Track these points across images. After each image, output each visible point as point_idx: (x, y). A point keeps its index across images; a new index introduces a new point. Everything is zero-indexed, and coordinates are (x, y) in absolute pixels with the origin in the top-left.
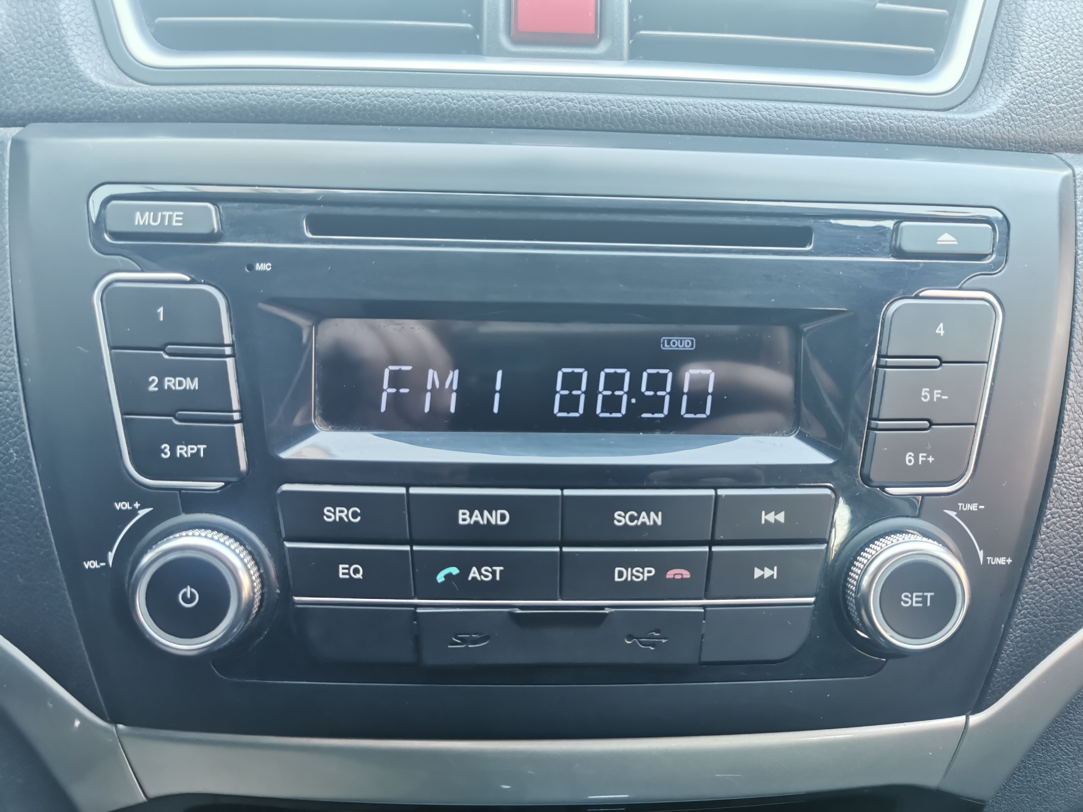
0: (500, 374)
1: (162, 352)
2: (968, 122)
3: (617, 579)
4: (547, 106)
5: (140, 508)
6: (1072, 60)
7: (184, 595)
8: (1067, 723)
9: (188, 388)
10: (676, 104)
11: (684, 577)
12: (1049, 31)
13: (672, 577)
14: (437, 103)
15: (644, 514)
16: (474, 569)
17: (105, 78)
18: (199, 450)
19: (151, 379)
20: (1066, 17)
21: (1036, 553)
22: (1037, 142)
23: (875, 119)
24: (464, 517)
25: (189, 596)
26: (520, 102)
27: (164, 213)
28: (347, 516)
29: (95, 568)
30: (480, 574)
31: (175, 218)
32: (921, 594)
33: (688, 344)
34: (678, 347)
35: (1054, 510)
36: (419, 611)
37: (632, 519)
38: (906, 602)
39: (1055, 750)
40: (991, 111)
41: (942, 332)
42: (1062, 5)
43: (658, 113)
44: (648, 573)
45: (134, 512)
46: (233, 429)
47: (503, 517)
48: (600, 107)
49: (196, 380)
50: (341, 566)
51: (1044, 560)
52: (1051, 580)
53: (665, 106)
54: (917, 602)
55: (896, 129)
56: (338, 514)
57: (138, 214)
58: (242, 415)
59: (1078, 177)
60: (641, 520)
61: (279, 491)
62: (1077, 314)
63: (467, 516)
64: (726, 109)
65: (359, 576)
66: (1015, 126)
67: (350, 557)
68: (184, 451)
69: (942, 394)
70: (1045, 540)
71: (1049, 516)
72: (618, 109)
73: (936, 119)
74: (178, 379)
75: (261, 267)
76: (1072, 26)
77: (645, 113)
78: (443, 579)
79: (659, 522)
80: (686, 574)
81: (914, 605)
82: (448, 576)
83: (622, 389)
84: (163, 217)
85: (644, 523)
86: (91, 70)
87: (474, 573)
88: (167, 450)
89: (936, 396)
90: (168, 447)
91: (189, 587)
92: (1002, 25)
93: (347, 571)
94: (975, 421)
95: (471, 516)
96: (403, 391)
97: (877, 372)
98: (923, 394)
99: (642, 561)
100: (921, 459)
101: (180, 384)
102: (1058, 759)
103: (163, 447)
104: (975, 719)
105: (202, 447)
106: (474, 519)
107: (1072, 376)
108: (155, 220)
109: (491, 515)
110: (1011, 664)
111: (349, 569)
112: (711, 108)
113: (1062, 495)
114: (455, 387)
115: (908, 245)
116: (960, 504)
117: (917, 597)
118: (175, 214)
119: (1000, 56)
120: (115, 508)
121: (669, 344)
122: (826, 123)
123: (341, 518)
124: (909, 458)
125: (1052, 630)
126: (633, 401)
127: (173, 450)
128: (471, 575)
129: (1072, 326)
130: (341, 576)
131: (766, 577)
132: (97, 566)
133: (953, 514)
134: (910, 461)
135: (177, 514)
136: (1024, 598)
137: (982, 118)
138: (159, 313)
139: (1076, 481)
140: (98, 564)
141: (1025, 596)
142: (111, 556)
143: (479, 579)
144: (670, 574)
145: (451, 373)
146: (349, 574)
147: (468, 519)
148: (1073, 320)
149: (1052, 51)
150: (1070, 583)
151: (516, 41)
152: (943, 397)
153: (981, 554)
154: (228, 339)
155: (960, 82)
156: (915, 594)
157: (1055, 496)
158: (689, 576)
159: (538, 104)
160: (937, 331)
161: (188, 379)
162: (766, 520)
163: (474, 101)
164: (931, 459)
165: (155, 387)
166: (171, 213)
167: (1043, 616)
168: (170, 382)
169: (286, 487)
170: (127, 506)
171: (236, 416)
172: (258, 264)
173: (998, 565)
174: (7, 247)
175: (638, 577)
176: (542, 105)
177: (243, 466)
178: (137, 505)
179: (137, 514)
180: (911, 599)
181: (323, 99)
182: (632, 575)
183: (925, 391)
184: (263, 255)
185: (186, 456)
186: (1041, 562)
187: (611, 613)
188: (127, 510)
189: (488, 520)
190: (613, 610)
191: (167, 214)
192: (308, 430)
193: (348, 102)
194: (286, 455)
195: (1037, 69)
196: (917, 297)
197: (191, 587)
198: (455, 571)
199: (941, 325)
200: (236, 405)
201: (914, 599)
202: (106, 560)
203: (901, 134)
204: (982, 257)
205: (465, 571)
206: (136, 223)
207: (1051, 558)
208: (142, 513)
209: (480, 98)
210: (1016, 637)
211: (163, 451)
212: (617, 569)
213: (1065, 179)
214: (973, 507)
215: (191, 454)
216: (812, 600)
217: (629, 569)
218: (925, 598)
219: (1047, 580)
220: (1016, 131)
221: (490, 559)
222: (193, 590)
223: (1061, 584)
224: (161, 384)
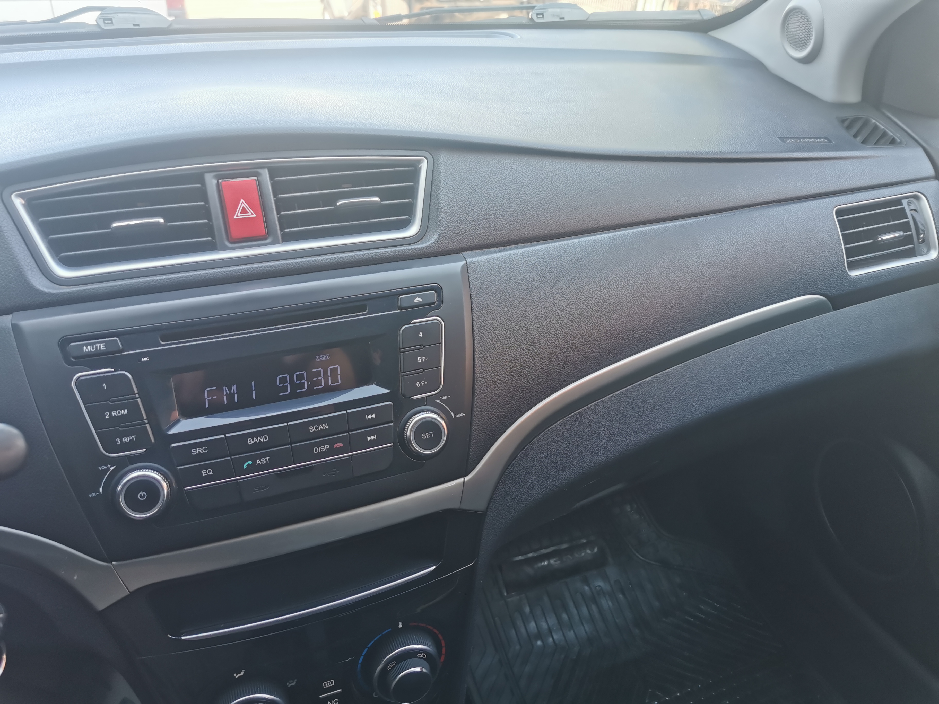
0: (253, 383)
1: (108, 402)
2: (424, 248)
3: (315, 452)
4: (252, 271)
5: (111, 467)
6: (462, 214)
7: (141, 495)
8: (511, 474)
9: (123, 414)
10: (305, 261)
11: (341, 446)
12: (451, 204)
13: (336, 447)
14: (204, 277)
15: (320, 425)
16: (258, 460)
17: (47, 288)
18: (133, 438)
19: (106, 413)
20: (457, 197)
21: (475, 410)
22: (454, 250)
23: (386, 254)
24: (250, 441)
25: (142, 495)
26: (240, 271)
27: (97, 345)
28: (202, 451)
29: (94, 496)
30: (261, 462)
31: (102, 347)
32: (429, 433)
33: (327, 357)
34: (323, 359)
35: (478, 392)
36: (239, 481)
37: (316, 428)
38: (424, 437)
39: (509, 486)
40: (432, 241)
41: (422, 335)
42: (455, 193)
43: (298, 266)
44: (327, 447)
45: (108, 469)
46: (146, 427)
47: (266, 438)
48: (274, 268)
49: (126, 410)
50: (203, 471)
51: (478, 412)
52: (483, 419)
53: (301, 263)
54: (428, 436)
55: (395, 256)
56: (198, 451)
57: (85, 347)
58: (148, 421)
59: (468, 264)
60: (320, 428)
61: (170, 448)
62: (474, 317)
63: (251, 441)
64: (325, 260)
65: (211, 473)
66: (443, 245)
67: (206, 467)
68: (126, 440)
69: (426, 358)
70: (477, 404)
71: (476, 395)
72: (281, 268)
73: (410, 249)
74: (118, 411)
75: (144, 360)
76: (460, 200)
77: (293, 267)
78: (246, 467)
79: (327, 427)
80: (341, 445)
81: (427, 437)
82: (248, 465)
83: (304, 379)
84: (97, 347)
85: (321, 429)
86: (39, 285)
87: (258, 462)
88: (119, 441)
89: (423, 359)
90: (119, 440)
91: (142, 492)
92: (432, 204)
93: (206, 472)
94: (440, 366)
95: (253, 441)
96: (214, 397)
97: (400, 354)
98: (419, 359)
99: (323, 443)
100: (422, 384)
101: (119, 413)
102: (511, 490)
103: (117, 440)
104: (467, 478)
105: (134, 436)
106: (254, 441)
107: (476, 341)
108: (93, 348)
109: (261, 439)
110: (475, 454)
111: (206, 471)
112: (319, 261)
113: (480, 386)
114: (235, 392)
115: (405, 305)
116: (441, 397)
117: (428, 434)
118: (102, 344)
119: (433, 217)
120: (99, 469)
121: (319, 358)
122: (367, 259)
123: (199, 452)
124: (418, 384)
125: (489, 438)
126: (309, 383)
127: (121, 440)
128: (257, 463)
129: (473, 323)
130: (204, 475)
131: (372, 439)
132: (95, 495)
133: (439, 401)
134: (418, 385)
135: (128, 466)
136: (474, 427)
137: (429, 245)
138: (104, 387)
139: (484, 380)
140: (95, 494)
141: (474, 426)
142: (101, 489)
143: (261, 463)
144: (335, 446)
145: (233, 386)
146: (207, 473)
147: (252, 441)
148: (472, 320)
149: (453, 212)
150: (491, 418)
151: (232, 243)
152: (427, 359)
153: (452, 414)
154: (136, 391)
155: (420, 229)
156: (427, 434)
157: (477, 387)
158: (342, 445)
159: (248, 271)
160: (420, 335)
161: (123, 411)
162: (368, 418)
163: (220, 274)
164: (426, 383)
165: (108, 416)
166: (100, 344)
167: (483, 433)
168: (114, 413)
169: (173, 445)
170: (105, 467)
171: (146, 421)
172: (143, 359)
173: (460, 417)
174: (23, 371)
175: (323, 450)
176: (249, 271)
177: (153, 440)
178: (109, 466)
179: (110, 470)
180: (426, 435)
181: (153, 283)
182: (321, 449)
183: (419, 358)
184: (144, 355)
185: (127, 441)
186: (477, 413)
187: (315, 466)
188: (105, 469)
189: (260, 440)
190: (316, 464)
191: (98, 345)
192: (177, 422)
193: (164, 283)
194: (171, 432)
195: (448, 221)
196: (410, 324)
197: (143, 492)
198: (250, 462)
199: (421, 333)
200: (145, 417)
201: (427, 435)
202: (99, 492)
203: (398, 258)
204: (434, 303)
205: (254, 462)
206: (85, 351)
207: (481, 410)
208: (112, 468)
209: (223, 272)
210: (474, 443)
211: (117, 442)
212: (314, 448)
213: (463, 267)
214: (446, 397)
215: (130, 440)
216: (392, 444)
217: (319, 448)
218: (431, 434)
219: (481, 419)
220: (444, 248)
221: (264, 456)
222: (144, 493)
223: (487, 419)
224: (110, 415)
